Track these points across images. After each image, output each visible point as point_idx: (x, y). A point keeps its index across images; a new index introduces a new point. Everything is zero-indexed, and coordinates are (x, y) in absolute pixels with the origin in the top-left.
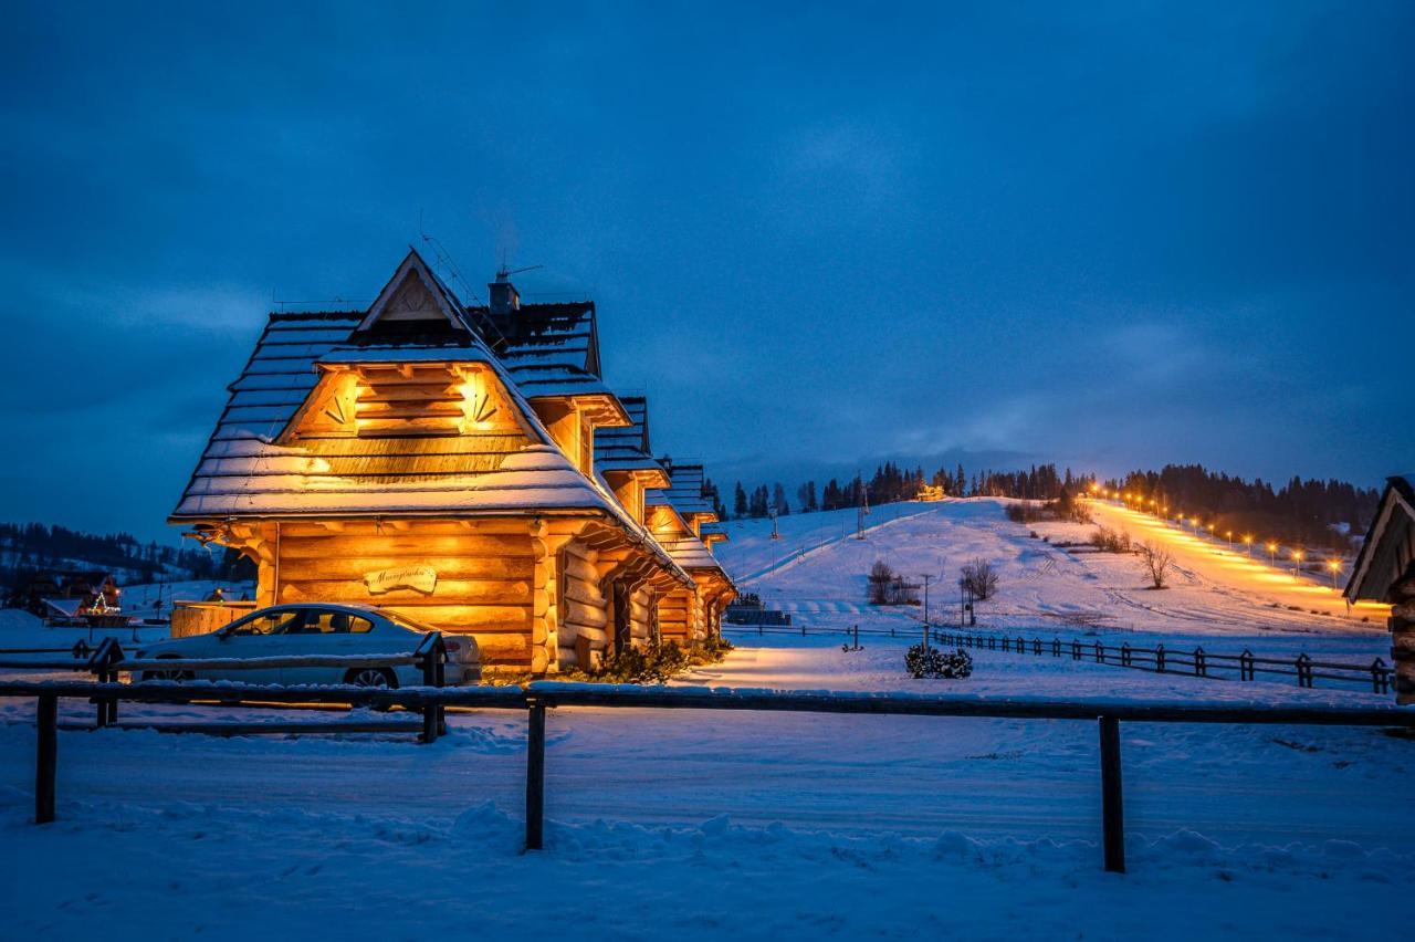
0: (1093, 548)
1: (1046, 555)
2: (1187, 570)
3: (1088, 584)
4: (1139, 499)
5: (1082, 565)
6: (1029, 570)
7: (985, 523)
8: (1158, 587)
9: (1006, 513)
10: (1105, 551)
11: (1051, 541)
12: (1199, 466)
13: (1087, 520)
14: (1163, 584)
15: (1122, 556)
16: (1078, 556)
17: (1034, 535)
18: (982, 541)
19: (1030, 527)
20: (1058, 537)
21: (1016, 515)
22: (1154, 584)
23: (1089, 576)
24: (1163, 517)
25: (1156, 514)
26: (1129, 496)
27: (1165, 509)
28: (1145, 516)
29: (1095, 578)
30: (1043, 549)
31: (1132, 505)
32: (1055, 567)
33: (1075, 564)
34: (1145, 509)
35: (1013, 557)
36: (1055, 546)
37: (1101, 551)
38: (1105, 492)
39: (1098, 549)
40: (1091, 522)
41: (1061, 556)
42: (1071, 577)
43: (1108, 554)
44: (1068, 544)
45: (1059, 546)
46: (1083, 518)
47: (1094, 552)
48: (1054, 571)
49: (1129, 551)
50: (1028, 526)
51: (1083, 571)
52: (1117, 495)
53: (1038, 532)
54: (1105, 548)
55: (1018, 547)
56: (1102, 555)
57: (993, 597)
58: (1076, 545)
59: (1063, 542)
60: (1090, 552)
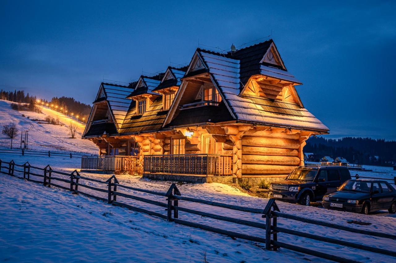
0: (46, 122)
1: (30, 123)
2: (79, 132)
3: (47, 135)
4: (57, 107)
5: (43, 128)
6: (25, 128)
7: (3, 109)
8: (73, 138)
9: (11, 106)
10: (50, 124)
11: (30, 118)
12: (73, 98)
13: (40, 112)
14: (74, 137)
15: (56, 126)
16: (41, 125)
17: (23, 116)
18: (4, 116)
19: (21, 112)
20: (32, 117)
21: (15, 107)
22: (71, 137)
23: (47, 132)
24: (65, 114)
25: (62, 113)
26: (52, 105)
27: (67, 111)
28: (59, 113)
29: (50, 133)
30: (28, 121)
31: (53, 109)
32: (34, 128)
33: (41, 127)
34: (58, 110)
35: (17, 123)
36: (32, 120)
37: (49, 123)
38: (43, 103)
39: (48, 123)
40: (42, 113)
41: (35, 124)
42: (41, 132)
43: (51, 125)
44: (37, 120)
45: (33, 120)
46: (39, 112)
47: (47, 123)
48: (34, 129)
49: (58, 124)
50: (20, 112)
51: (44, 130)
52: (47, 105)
53: (25, 115)
54: (50, 123)
55: (18, 119)
56: (50, 125)
57: (16, 137)
58: (40, 120)
59: (35, 119)
60: (45, 123)
